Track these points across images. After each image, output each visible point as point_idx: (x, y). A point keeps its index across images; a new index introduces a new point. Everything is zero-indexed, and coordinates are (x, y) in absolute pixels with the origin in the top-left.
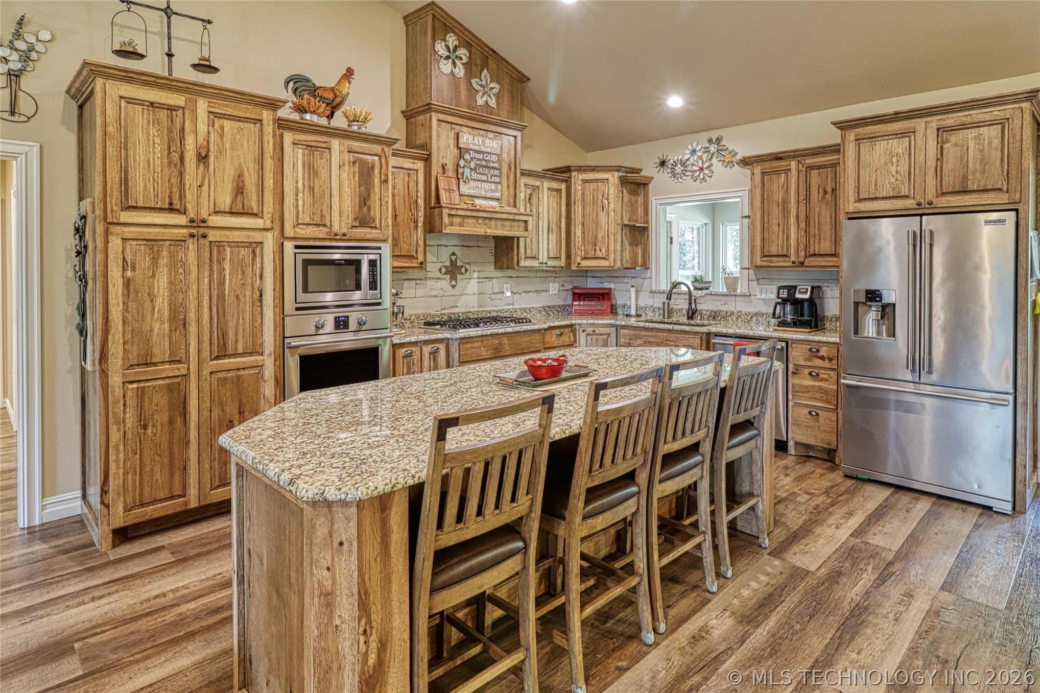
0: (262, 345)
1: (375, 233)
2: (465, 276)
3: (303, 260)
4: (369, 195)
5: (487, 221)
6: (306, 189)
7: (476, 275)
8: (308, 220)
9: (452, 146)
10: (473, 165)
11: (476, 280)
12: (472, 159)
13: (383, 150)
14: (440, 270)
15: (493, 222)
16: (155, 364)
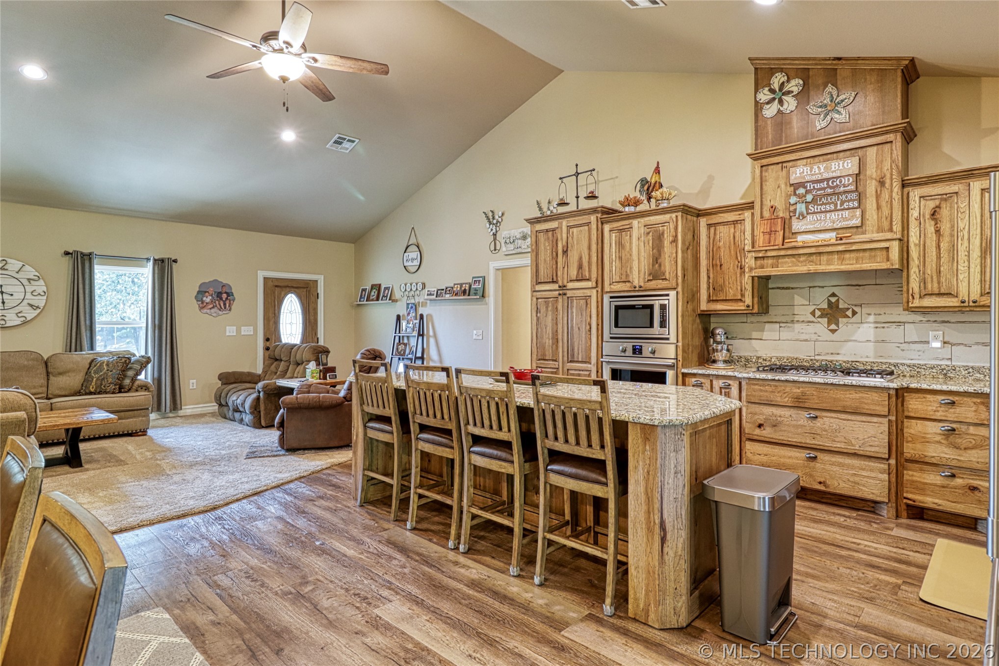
0: (590, 358)
1: (664, 284)
2: (851, 320)
3: (615, 306)
4: (660, 255)
5: (814, 257)
6: (617, 259)
7: (871, 318)
8: (618, 279)
9: (783, 186)
10: (809, 198)
11: (872, 325)
12: (807, 192)
13: (671, 217)
14: (813, 313)
15: (824, 258)
16: (547, 360)
